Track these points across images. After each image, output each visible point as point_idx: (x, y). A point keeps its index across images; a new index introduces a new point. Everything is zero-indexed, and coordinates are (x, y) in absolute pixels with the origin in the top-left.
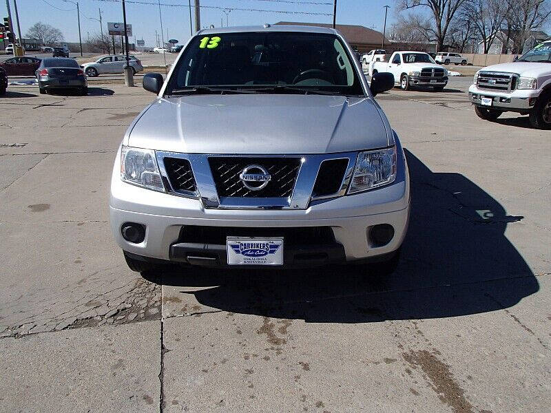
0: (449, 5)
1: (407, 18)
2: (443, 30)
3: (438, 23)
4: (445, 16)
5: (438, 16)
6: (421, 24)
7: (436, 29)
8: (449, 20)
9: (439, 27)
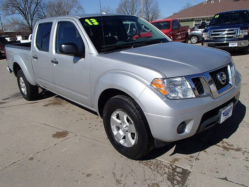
0: (30, 13)
1: (11, 20)
2: (30, 25)
3: (28, 22)
4: (30, 18)
5: (26, 18)
6: (19, 22)
7: (27, 25)
8: (32, 20)
9: (28, 23)
